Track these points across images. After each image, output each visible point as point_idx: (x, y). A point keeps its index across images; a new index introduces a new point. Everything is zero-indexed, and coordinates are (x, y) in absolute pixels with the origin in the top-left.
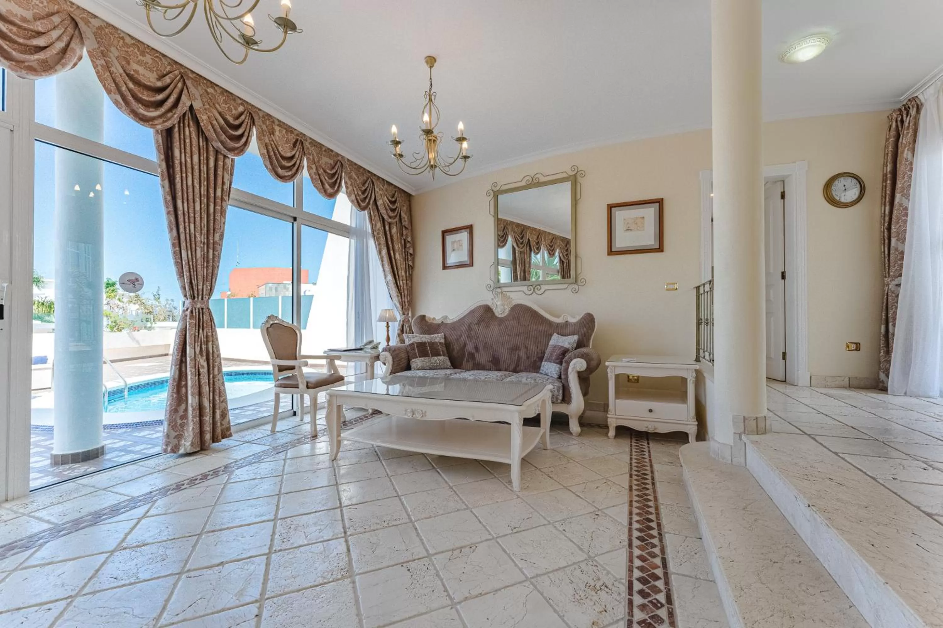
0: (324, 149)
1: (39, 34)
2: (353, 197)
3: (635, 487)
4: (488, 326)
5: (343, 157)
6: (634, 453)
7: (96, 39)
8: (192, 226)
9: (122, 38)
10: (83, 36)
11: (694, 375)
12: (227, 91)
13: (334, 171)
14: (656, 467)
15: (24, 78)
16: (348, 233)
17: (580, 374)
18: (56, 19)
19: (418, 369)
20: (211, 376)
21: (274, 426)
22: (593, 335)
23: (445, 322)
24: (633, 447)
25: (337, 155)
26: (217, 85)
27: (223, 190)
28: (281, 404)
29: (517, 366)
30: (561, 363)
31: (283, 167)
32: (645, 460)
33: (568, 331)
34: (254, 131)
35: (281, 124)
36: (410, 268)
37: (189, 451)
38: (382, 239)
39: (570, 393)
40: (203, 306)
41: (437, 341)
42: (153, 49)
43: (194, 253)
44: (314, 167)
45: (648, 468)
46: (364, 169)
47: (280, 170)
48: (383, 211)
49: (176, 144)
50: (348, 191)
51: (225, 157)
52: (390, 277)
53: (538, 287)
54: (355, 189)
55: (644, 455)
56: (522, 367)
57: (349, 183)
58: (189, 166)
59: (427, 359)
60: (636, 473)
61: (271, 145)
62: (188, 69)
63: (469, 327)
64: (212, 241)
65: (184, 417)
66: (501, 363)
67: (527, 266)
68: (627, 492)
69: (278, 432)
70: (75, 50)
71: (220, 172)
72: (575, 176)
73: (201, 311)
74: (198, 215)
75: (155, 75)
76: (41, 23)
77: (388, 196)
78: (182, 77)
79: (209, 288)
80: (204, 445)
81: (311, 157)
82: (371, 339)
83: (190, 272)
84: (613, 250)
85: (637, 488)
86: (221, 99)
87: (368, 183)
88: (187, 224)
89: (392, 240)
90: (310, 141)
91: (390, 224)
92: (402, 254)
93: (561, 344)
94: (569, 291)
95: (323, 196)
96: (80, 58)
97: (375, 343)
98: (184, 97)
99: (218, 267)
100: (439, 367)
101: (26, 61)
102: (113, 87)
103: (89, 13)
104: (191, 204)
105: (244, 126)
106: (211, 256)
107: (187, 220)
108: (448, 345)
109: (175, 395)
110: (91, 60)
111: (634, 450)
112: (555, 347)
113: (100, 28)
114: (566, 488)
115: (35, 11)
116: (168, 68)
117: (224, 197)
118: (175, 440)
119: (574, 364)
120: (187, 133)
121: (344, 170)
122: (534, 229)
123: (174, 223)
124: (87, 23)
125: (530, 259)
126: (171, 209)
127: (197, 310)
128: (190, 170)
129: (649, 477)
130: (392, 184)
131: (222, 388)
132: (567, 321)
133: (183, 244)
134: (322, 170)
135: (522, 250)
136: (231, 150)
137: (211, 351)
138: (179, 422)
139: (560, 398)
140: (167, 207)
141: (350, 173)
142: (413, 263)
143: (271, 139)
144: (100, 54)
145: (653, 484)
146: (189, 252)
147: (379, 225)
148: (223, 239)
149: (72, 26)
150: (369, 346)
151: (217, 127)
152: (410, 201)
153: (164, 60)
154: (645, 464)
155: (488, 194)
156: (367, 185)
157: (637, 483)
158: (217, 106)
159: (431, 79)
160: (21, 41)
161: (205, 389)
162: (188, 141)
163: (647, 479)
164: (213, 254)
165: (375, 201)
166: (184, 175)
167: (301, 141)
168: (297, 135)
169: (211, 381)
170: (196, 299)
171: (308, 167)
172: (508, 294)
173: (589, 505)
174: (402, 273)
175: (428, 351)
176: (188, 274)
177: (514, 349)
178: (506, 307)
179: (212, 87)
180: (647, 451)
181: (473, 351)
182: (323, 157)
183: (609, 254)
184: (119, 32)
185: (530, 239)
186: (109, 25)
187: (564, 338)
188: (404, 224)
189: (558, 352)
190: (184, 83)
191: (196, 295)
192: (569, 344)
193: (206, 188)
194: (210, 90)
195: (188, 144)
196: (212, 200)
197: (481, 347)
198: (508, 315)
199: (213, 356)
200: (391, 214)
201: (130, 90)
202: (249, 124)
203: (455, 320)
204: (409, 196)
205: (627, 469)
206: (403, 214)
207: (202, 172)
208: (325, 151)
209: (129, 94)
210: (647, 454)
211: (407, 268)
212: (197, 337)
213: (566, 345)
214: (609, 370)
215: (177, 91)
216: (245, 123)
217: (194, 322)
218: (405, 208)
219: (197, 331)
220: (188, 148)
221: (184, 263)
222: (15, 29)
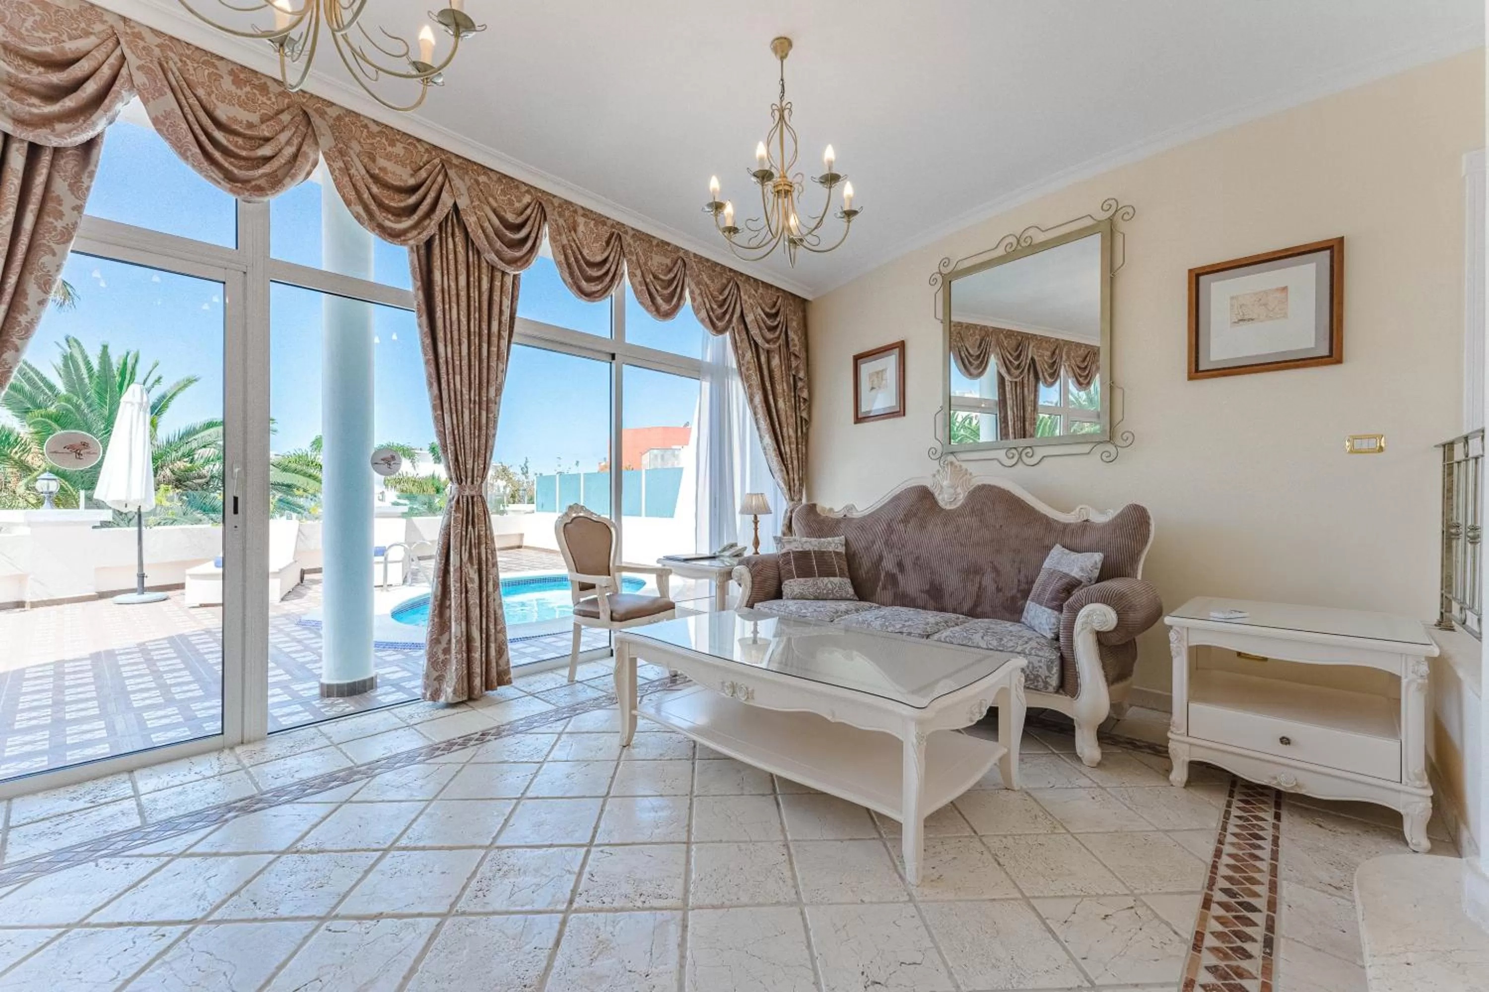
0: (655, 243)
1: (267, 140)
2: (703, 314)
3: (1210, 941)
4: (922, 527)
5: (686, 252)
6: (1230, 839)
7: (333, 133)
8: (458, 378)
9: (366, 126)
10: (317, 133)
11: (1424, 669)
12: (505, 176)
13: (672, 275)
14: (1286, 890)
15: (249, 202)
16: (699, 371)
17: (1101, 638)
18: (285, 117)
19: (794, 599)
20: (484, 594)
21: (572, 673)
22: (1145, 552)
23: (849, 516)
24: (1233, 821)
25: (677, 249)
26: (492, 170)
27: (500, 322)
28: (583, 639)
29: (976, 605)
30: (1060, 609)
31: (589, 279)
32: (1258, 864)
33: (1087, 541)
34: (546, 229)
35: (587, 213)
36: (804, 424)
37: (450, 700)
38: (754, 377)
39: (1076, 676)
40: (473, 493)
41: (831, 549)
42: (404, 134)
43: (460, 417)
44: (638, 272)
45: (1263, 890)
46: (723, 266)
47: (584, 284)
48: (754, 331)
49: (437, 263)
50: (696, 304)
51: (504, 273)
52: (768, 440)
53: (1029, 450)
54: (706, 300)
55: (1259, 847)
56: (986, 607)
57: (697, 292)
58: (453, 292)
59: (810, 581)
60: (1225, 898)
61: (571, 246)
62: (451, 153)
63: (889, 525)
64: (485, 399)
65: (447, 651)
66: (947, 596)
67: (1029, 409)
68: (1183, 950)
69: (578, 682)
70: (308, 153)
71: (496, 297)
72: (1111, 220)
73: (470, 500)
74: (465, 362)
75: (409, 170)
76: (268, 126)
77: (763, 306)
78: (443, 166)
79: (482, 466)
80: (473, 693)
81: (634, 258)
82: (732, 541)
83: (455, 445)
84: (1201, 368)
85: (1216, 943)
86: (498, 189)
87: (729, 288)
88: (451, 376)
89: (771, 377)
90: (633, 232)
91: (768, 352)
92: (790, 401)
93: (1065, 570)
94: (1096, 458)
95: (654, 316)
96: (315, 164)
97: (737, 548)
98: (444, 195)
99: (494, 435)
100: (831, 596)
101: (253, 180)
102: (352, 195)
103: (325, 100)
104: (456, 347)
105: (530, 223)
106: (484, 421)
107: (451, 371)
108: (850, 556)
109: (436, 620)
110: (328, 164)
111: (1231, 829)
112: (1052, 573)
113: (339, 118)
114: (1027, 900)
115: (262, 111)
116: (425, 159)
117: (502, 332)
118: (436, 682)
119: (1088, 616)
120: (451, 246)
121: (688, 272)
122: (1047, 340)
123: (434, 376)
124: (322, 114)
125: (1036, 396)
126: (431, 356)
127: (465, 499)
128: (454, 299)
129: (1259, 918)
130: (772, 286)
131: (499, 612)
132: (1087, 521)
133: (446, 406)
134: (651, 276)
135: (1017, 380)
136: (512, 262)
137: (484, 559)
138: (442, 657)
139: (1054, 681)
140: (425, 355)
141: (698, 276)
142: (810, 413)
143: (570, 238)
144: (336, 154)
145: (1269, 943)
146: (454, 416)
147: (749, 355)
148: (500, 395)
149: (304, 123)
150: (727, 553)
151: (490, 230)
152: (804, 311)
153: (419, 147)
154: (1256, 876)
155: (932, 281)
156: (726, 292)
157: (1219, 928)
158: (491, 200)
159: (782, 80)
160: (244, 153)
161: (475, 613)
162: (451, 257)
163: (1252, 923)
164: (487, 417)
165: (742, 315)
166: (447, 306)
167: (618, 234)
168: (613, 226)
169: (484, 601)
170: (464, 483)
171: (629, 273)
172: (965, 465)
173: (1071, 965)
174: (789, 431)
175: (812, 567)
176: (453, 448)
177: (973, 571)
178: (959, 490)
179: (485, 174)
180: (1270, 839)
181: (895, 571)
182: (654, 256)
183: (1190, 378)
184: (362, 118)
185: (1036, 358)
186: (349, 112)
187: (1074, 556)
188: (792, 349)
189: (1056, 585)
190: (446, 175)
191: (463, 478)
192: (1082, 570)
193: (477, 322)
194: (482, 179)
195: (452, 262)
196: (485, 338)
197: (908, 563)
198: (963, 506)
199: (487, 565)
200: (770, 336)
201: (374, 197)
202: (538, 219)
203: (867, 513)
204: (802, 304)
205: (1199, 881)
206: (791, 334)
207: (472, 299)
208: (658, 245)
209: (373, 202)
210: (1267, 845)
211: (799, 422)
212: (464, 538)
213: (1076, 573)
214: (1172, 635)
215: (436, 187)
216: (532, 219)
217: (461, 516)
218: (795, 324)
219: (464, 529)
220: (452, 267)
221: (447, 432)
222: (240, 141)
